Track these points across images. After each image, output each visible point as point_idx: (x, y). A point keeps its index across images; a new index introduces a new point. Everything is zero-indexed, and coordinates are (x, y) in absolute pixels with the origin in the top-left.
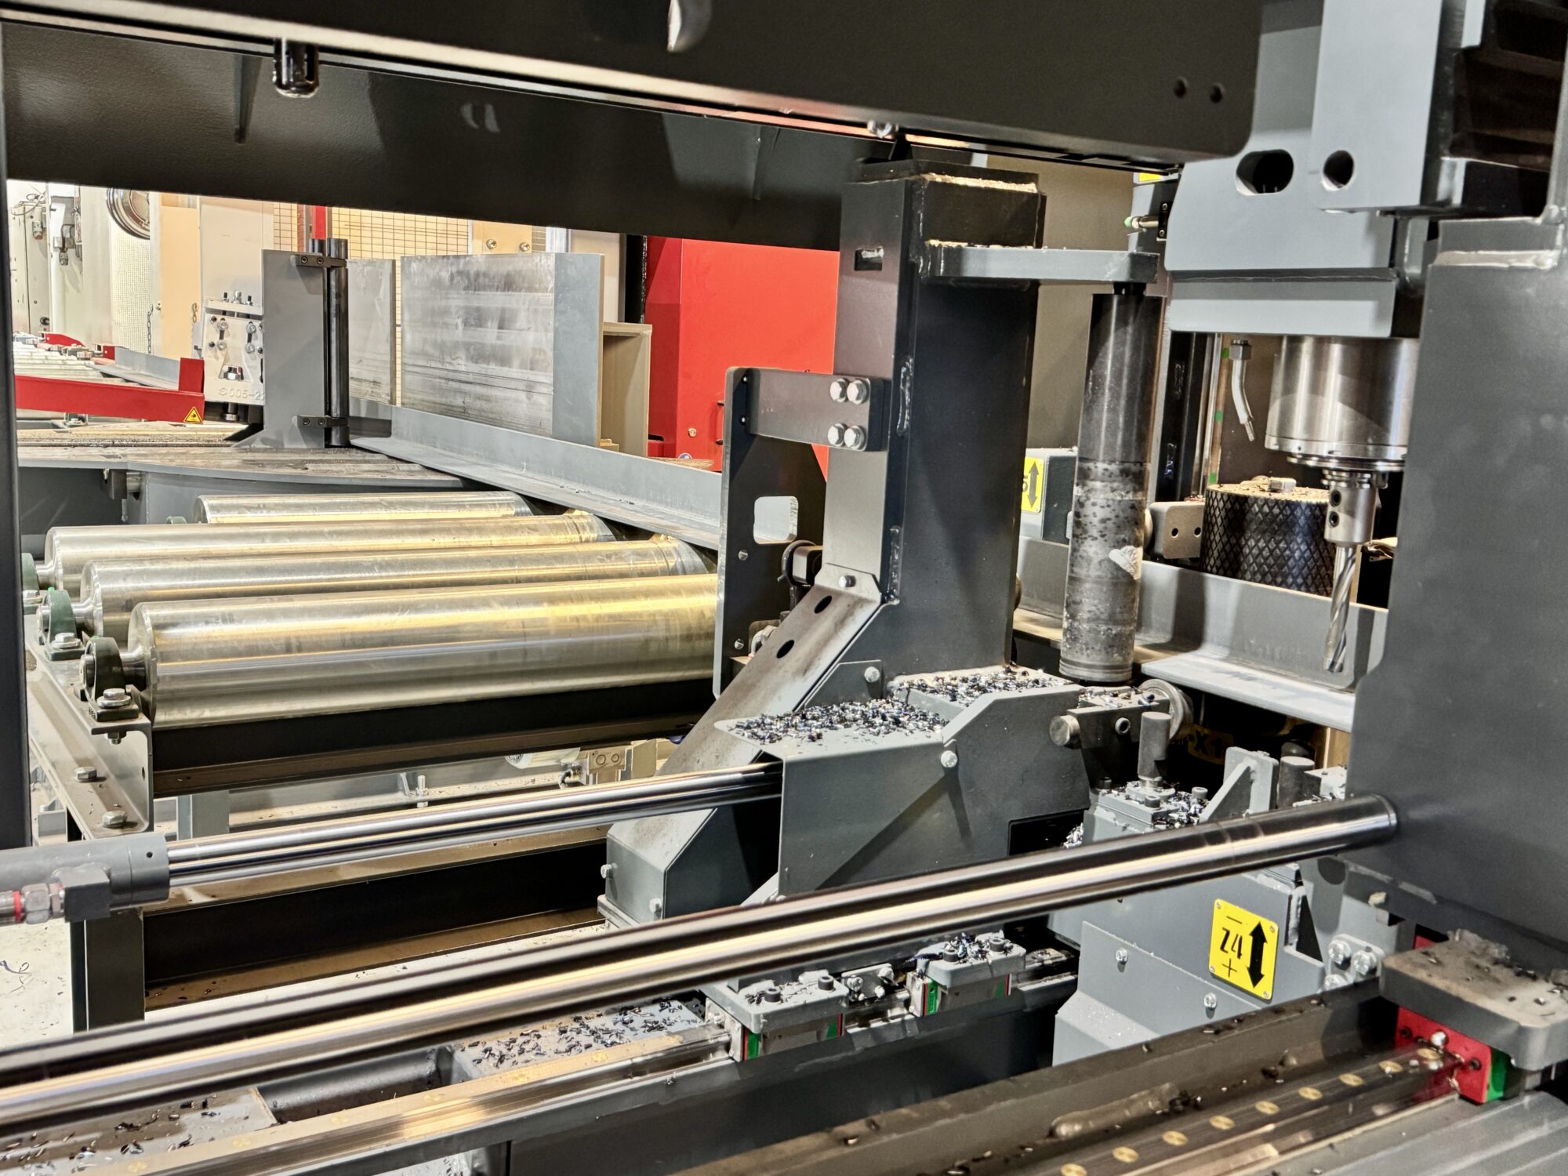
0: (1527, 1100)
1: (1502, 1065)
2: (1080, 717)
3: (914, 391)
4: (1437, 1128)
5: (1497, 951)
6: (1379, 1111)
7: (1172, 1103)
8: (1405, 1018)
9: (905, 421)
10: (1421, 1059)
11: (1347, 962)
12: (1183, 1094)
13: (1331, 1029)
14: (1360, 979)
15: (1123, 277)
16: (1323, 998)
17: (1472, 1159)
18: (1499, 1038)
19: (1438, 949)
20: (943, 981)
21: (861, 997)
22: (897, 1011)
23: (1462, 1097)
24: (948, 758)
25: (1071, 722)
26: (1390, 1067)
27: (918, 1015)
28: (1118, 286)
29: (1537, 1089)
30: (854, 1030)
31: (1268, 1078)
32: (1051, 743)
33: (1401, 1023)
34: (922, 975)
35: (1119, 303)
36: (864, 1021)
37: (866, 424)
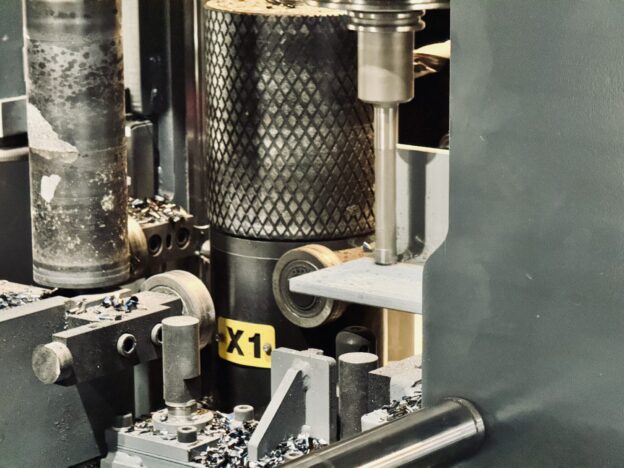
32: (36, 382)
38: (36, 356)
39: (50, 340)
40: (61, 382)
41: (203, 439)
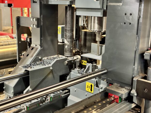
0: (123, 102)
1: (120, 98)
2: (68, 61)
3: (43, 19)
4: (114, 106)
5: (119, 85)
6: (107, 105)
7: (84, 108)
8: (109, 94)
9: (42, 24)
10: (111, 99)
11: (102, 88)
12: (85, 106)
13: (101, 96)
14: (104, 90)
15: (69, 4)
16: (100, 93)
17: (118, 109)
18: (120, 95)
19: (112, 86)
20: (52, 96)
21: (42, 100)
22: (46, 101)
23: (116, 102)
24: (51, 68)
25: (66, 62)
26: (108, 100)
27: (49, 101)
28: (68, 5)
29: (124, 100)
30: (41, 104)
31: (95, 103)
32: (64, 65)
33: (109, 95)
34: (49, 96)
35: (69, 7)
36: (42, 103)
37: (37, 24)
38: (64, 62)
39: (66, 61)
40: (66, 65)
41: (80, 71)
